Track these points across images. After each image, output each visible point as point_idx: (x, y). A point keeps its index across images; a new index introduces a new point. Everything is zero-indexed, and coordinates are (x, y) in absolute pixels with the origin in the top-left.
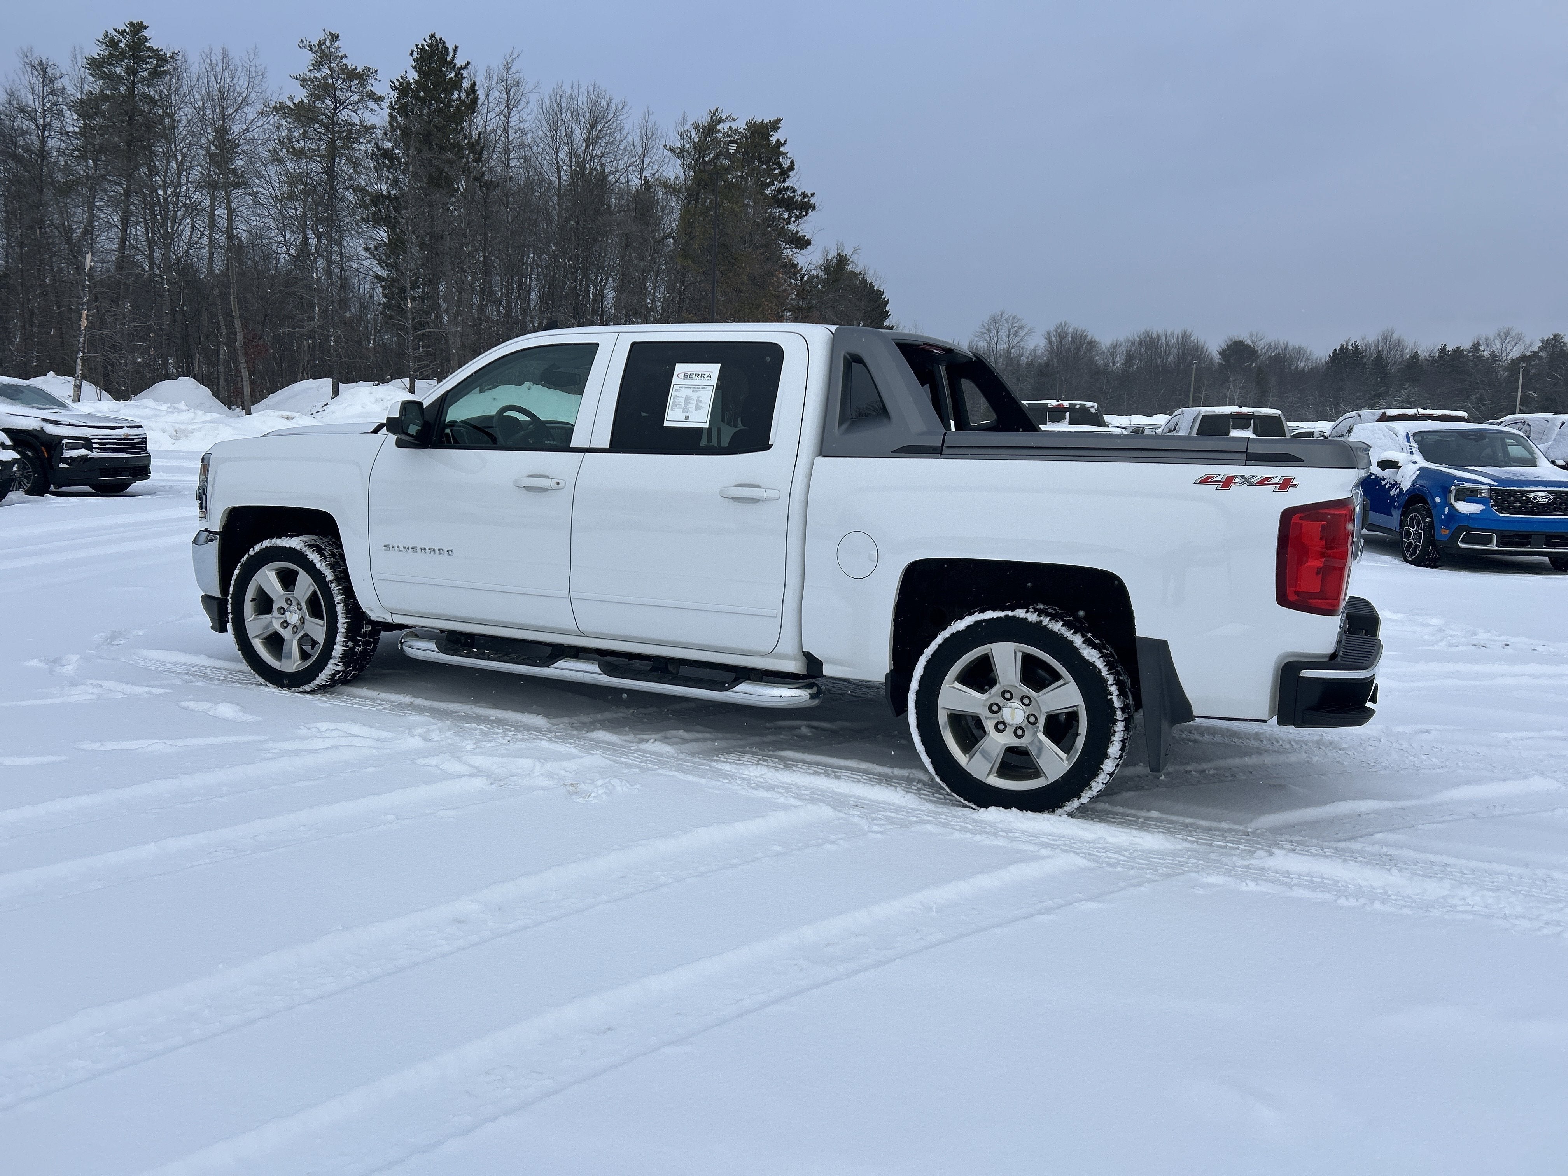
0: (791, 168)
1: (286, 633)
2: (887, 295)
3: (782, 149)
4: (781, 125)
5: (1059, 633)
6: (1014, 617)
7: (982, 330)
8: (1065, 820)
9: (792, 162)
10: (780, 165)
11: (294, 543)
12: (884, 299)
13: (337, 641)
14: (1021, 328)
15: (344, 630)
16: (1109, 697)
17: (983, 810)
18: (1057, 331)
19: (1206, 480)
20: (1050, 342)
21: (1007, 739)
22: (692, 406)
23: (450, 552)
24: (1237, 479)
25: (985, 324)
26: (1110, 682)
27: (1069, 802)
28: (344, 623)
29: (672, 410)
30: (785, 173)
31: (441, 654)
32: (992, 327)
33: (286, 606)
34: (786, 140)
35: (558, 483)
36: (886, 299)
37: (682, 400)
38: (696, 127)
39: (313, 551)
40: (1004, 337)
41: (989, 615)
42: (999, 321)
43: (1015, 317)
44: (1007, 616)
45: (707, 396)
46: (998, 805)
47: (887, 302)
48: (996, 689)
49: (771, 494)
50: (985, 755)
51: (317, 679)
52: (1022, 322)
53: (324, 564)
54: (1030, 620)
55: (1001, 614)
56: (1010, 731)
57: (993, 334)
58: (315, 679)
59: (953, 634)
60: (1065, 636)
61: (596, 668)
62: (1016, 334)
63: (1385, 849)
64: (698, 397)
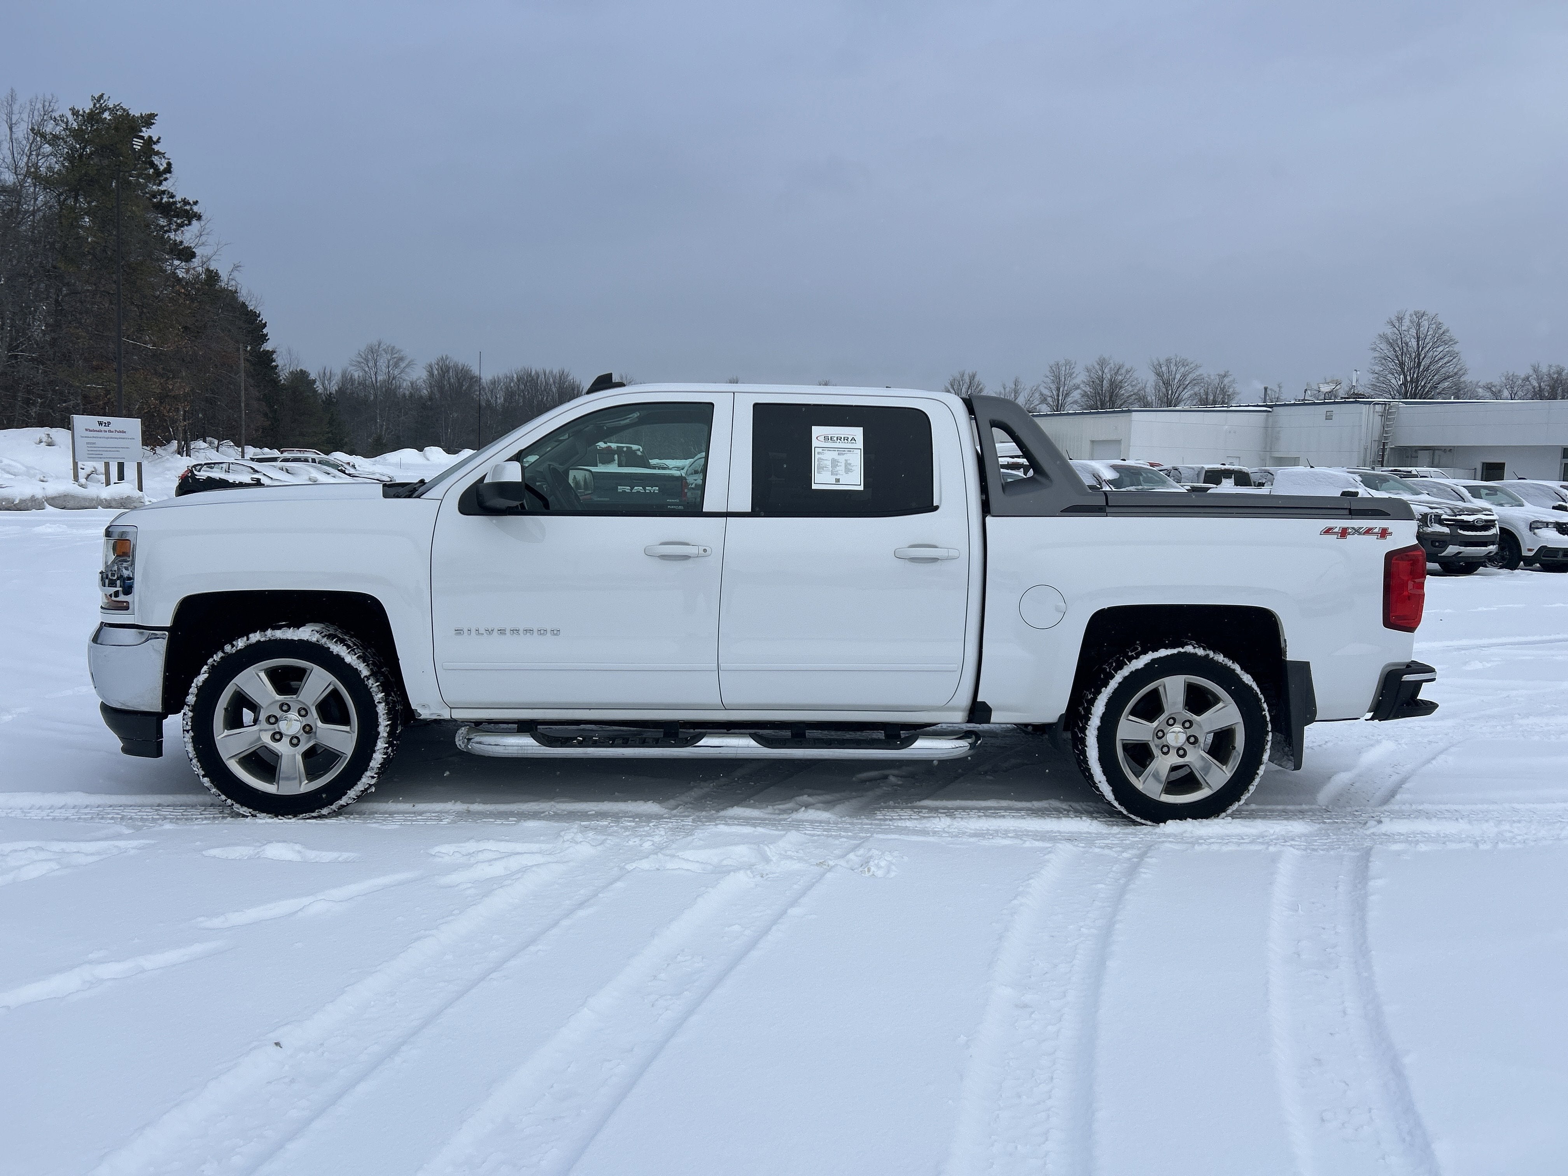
0: (169, 169)
1: (282, 748)
2: (264, 318)
3: (156, 147)
4: (157, 121)
5: (1224, 663)
6: (1185, 652)
7: (358, 359)
8: (1230, 821)
9: (169, 164)
10: (152, 165)
11: (307, 633)
12: (261, 321)
13: (376, 748)
14: (401, 359)
15: (386, 735)
16: (1263, 713)
17: (1162, 824)
18: (438, 364)
19: (1328, 531)
20: (431, 374)
21: (1173, 759)
22: (841, 469)
23: (556, 632)
24: (1350, 530)
25: (361, 353)
26: (1263, 701)
27: (1231, 805)
28: (387, 726)
29: (819, 473)
30: (160, 175)
31: (545, 747)
32: (370, 357)
33: (279, 713)
34: (159, 138)
35: (705, 550)
36: (263, 322)
37: (829, 463)
38: (75, 113)
39: (336, 642)
40: (383, 368)
41: (1163, 653)
42: (377, 351)
43: (394, 347)
44: (1179, 652)
45: (856, 459)
46: (1174, 818)
47: (265, 325)
48: (1163, 717)
49: (953, 553)
50: (1156, 776)
51: (343, 797)
52: (402, 353)
53: (355, 657)
54: (1199, 654)
55: (1175, 651)
56: (1173, 752)
57: (371, 364)
58: (340, 798)
59: (1132, 673)
60: (1228, 665)
61: (752, 742)
62: (396, 365)
63: (1414, 807)
64: (846, 460)
